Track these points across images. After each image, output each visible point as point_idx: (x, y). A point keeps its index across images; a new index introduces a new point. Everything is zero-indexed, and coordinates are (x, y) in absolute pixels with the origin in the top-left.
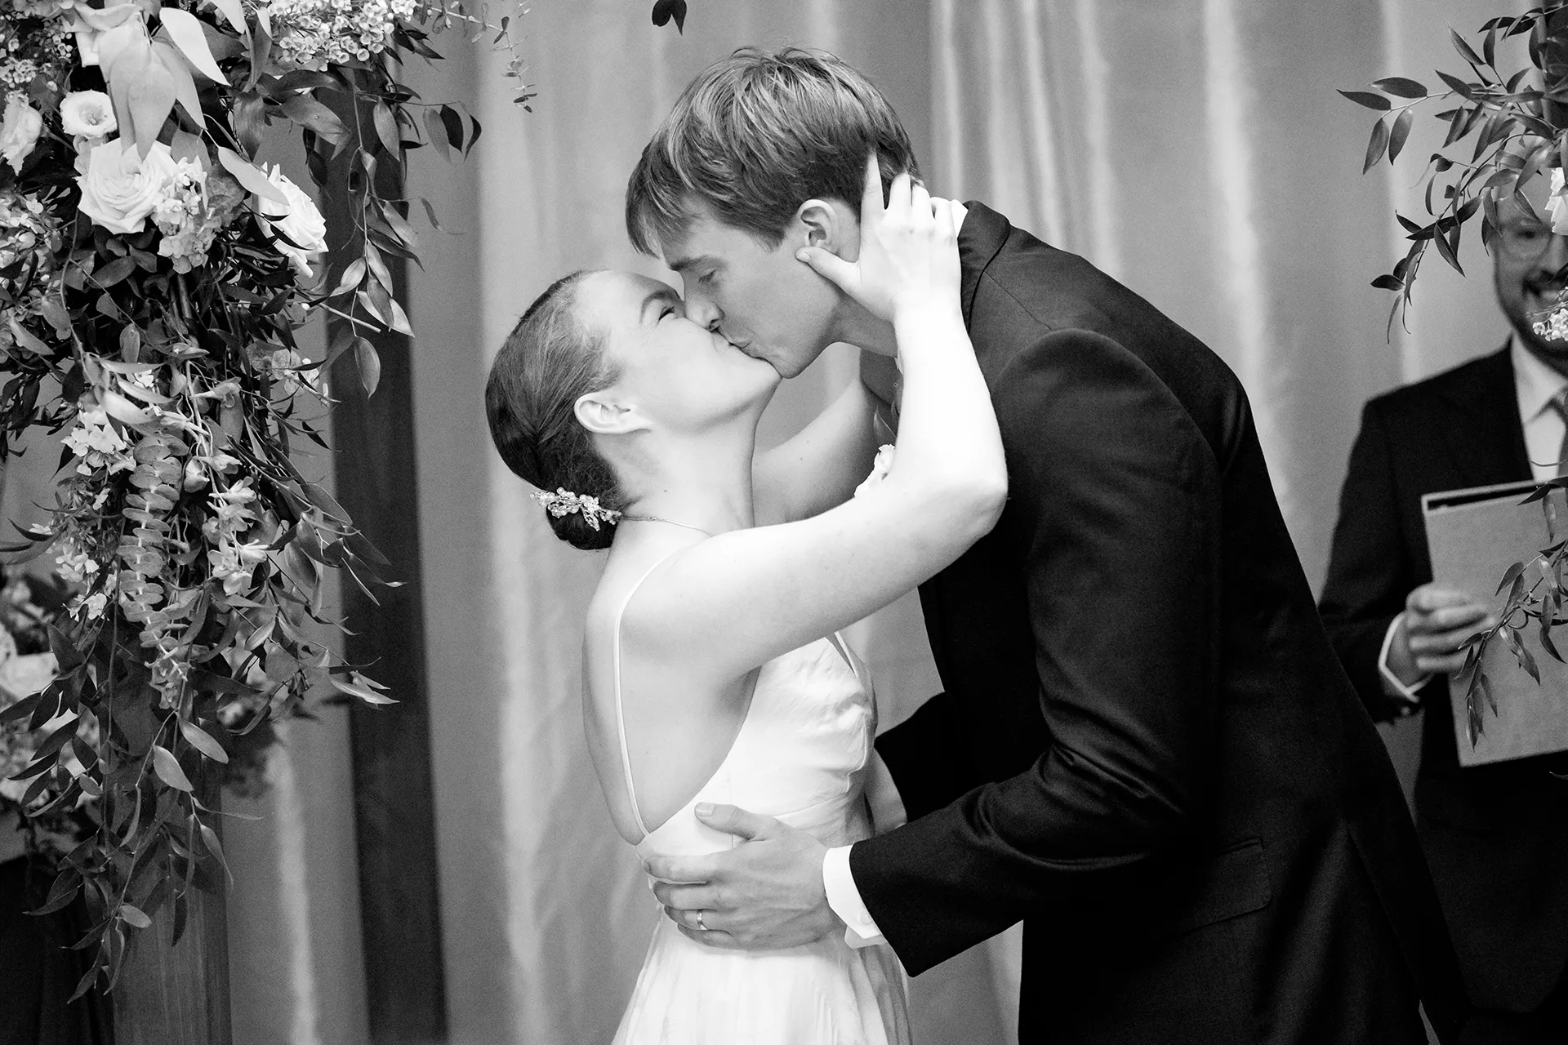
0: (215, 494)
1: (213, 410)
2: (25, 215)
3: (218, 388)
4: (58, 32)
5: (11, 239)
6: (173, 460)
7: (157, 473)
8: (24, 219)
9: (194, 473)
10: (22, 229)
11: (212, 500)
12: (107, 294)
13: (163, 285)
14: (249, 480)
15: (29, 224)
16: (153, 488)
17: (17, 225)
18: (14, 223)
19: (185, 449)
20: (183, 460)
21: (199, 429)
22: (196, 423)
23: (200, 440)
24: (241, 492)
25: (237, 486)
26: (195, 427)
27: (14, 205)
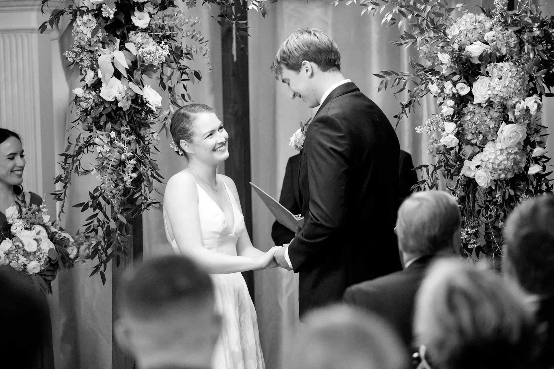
0: (127, 162)
1: (129, 143)
2: (91, 95)
3: (130, 137)
4: (97, 54)
5: (87, 100)
6: (119, 154)
7: (114, 157)
8: (91, 96)
9: (123, 157)
10: (90, 98)
11: (126, 163)
12: (105, 115)
13: (122, 113)
14: (135, 159)
15: (92, 97)
16: (113, 160)
17: (89, 97)
18: (88, 97)
19: (122, 152)
20: (121, 154)
21: (125, 147)
22: (125, 145)
23: (125, 149)
24: (133, 162)
25: (132, 160)
26: (124, 146)
27: (89, 93)
